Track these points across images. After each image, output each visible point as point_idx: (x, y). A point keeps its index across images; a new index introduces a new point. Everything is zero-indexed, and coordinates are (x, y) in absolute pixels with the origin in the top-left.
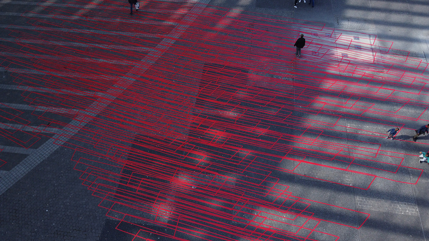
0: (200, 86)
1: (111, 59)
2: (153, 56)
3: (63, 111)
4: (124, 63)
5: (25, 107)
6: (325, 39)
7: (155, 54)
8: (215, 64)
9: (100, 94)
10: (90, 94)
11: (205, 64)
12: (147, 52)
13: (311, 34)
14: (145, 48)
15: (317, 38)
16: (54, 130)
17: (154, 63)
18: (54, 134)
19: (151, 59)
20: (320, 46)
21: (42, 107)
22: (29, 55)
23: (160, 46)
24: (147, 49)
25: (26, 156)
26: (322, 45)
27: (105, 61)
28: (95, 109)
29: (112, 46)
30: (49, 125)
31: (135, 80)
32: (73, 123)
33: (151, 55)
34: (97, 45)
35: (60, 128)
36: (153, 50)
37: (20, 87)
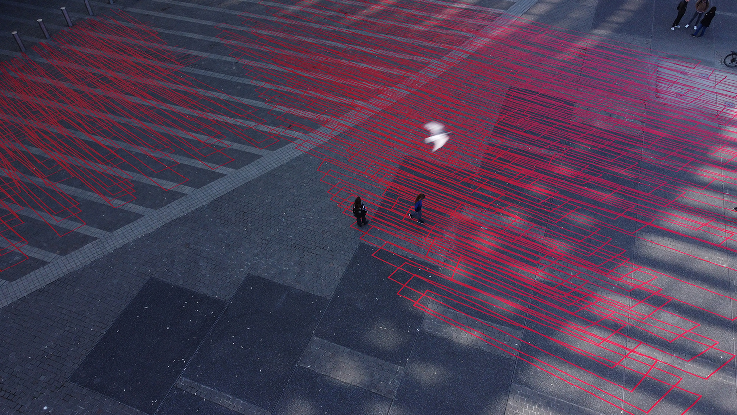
0: (501, 113)
1: (377, 66)
2: (435, 68)
3: (309, 115)
4: (395, 72)
5: (260, 104)
6: (698, 80)
7: (439, 67)
8: (525, 90)
9: (360, 103)
10: (348, 101)
11: (509, 87)
12: (428, 63)
13: (677, 71)
14: (425, 59)
15: (686, 77)
16: (295, 134)
17: (436, 76)
18: (296, 138)
19: (433, 72)
20: (689, 88)
21: (282, 107)
22: (267, 48)
23: (447, 58)
24: (428, 59)
25: (259, 157)
26: (693, 87)
27: (368, 66)
28: (352, 119)
29: (379, 51)
30: (290, 128)
31: (409, 93)
32: (322, 129)
33: (433, 67)
34: (358, 47)
35: (305, 133)
36: (437, 62)
37: (254, 81)
